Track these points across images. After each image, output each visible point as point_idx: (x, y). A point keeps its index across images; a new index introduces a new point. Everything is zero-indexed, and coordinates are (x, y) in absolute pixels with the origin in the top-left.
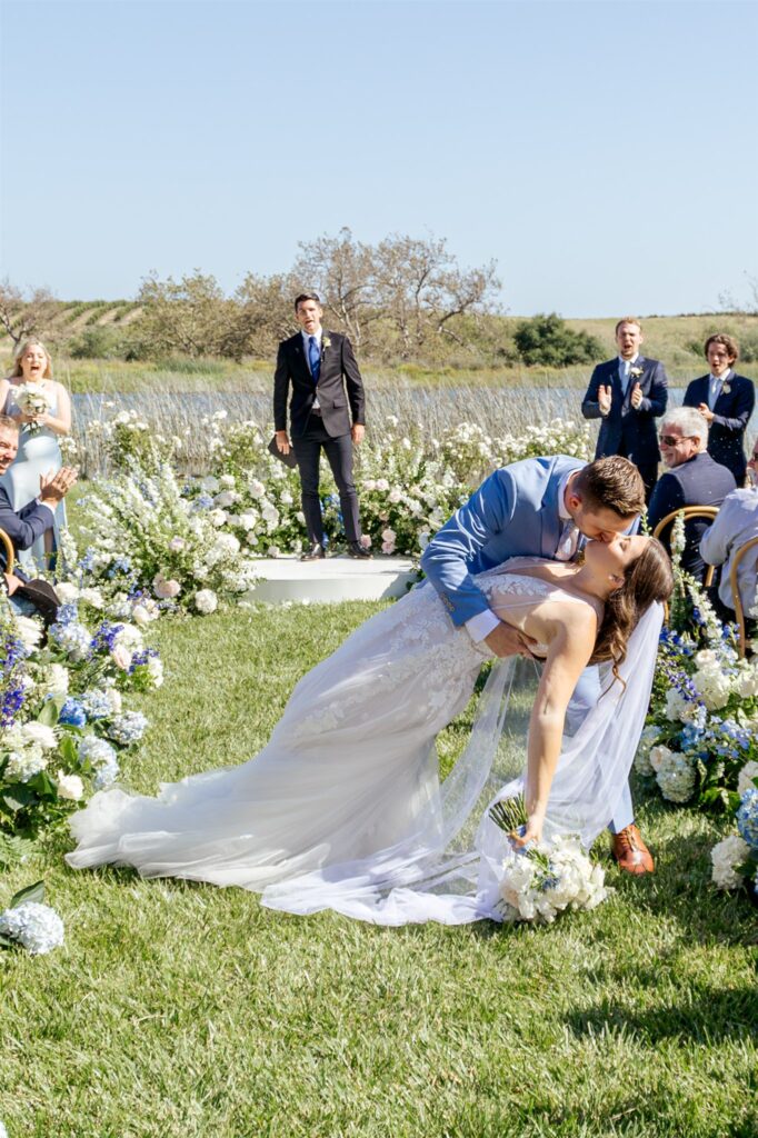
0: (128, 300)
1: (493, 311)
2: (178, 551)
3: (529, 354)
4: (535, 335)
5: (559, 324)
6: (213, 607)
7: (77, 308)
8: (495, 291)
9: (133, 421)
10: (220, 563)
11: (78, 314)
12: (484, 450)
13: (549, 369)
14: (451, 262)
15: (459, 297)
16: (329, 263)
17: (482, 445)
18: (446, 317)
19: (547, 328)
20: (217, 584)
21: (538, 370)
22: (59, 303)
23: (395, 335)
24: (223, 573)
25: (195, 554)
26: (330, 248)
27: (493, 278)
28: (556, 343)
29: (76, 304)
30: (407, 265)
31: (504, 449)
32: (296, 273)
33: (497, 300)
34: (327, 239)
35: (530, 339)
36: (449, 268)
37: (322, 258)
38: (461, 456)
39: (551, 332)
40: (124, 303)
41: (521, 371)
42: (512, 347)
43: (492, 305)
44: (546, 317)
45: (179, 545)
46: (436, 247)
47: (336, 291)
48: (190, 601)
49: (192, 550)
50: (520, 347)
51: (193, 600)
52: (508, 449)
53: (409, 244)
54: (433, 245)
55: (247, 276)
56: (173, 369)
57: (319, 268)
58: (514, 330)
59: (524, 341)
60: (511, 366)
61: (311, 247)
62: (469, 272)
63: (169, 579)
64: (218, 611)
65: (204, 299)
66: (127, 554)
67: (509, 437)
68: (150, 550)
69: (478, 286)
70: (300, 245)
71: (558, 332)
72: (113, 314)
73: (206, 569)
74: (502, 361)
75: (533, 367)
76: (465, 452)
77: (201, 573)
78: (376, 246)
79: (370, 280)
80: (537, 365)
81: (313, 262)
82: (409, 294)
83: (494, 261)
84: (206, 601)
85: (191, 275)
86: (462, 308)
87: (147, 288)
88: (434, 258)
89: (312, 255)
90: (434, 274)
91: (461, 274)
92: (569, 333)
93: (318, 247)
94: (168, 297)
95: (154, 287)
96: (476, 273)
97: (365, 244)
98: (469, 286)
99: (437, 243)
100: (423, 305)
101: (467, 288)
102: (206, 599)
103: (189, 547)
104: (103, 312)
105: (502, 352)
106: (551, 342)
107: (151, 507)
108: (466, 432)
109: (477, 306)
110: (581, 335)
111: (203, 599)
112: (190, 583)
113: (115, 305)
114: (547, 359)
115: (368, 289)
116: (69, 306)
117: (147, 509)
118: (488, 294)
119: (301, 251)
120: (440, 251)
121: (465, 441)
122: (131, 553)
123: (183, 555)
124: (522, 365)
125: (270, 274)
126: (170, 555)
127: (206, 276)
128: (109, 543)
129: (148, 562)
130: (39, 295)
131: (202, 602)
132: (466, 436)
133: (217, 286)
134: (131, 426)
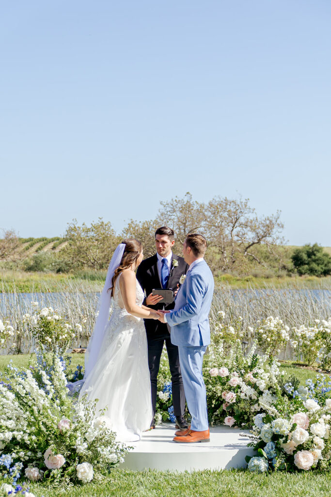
0: (59, 236)
1: (278, 242)
2: (64, 431)
3: (300, 269)
4: (305, 257)
5: (319, 250)
6: (90, 477)
7: (31, 242)
8: (280, 230)
9: (51, 314)
10: (97, 440)
11: (32, 246)
12: (285, 335)
13: (314, 278)
14: (253, 212)
15: (257, 233)
16: (179, 214)
17: (284, 331)
18: (249, 246)
19: (312, 253)
20: (94, 459)
21: (307, 279)
22: (20, 239)
23: (218, 257)
24: (99, 449)
25: (78, 434)
26: (179, 205)
27: (278, 222)
28: (317, 261)
29: (31, 239)
30: (226, 214)
31: (300, 335)
32: (158, 220)
33: (281, 235)
34: (177, 200)
35: (301, 259)
36: (251, 216)
37: (174, 211)
38: (269, 339)
39: (315, 255)
40: (58, 239)
41: (296, 279)
42: (290, 264)
43: (278, 238)
44: (311, 246)
45: (65, 426)
46: (243, 204)
47: (182, 231)
48: (73, 471)
49: (75, 430)
50: (295, 265)
51: (75, 471)
52: (302, 336)
53: (227, 202)
54: (241, 202)
55: (130, 222)
56: (85, 277)
57: (173, 217)
58: (292, 254)
59: (297, 260)
60: (290, 276)
61: (168, 204)
62: (264, 218)
63: (56, 454)
64: (93, 481)
65: (104, 236)
66: (25, 432)
67: (303, 327)
68: (43, 429)
69: (269, 228)
70: (161, 203)
71: (319, 255)
72: (51, 245)
73: (86, 445)
74: (284, 273)
75: (303, 276)
76: (272, 336)
77: (82, 448)
78: (207, 203)
79: (203, 223)
80: (306, 275)
81: (169, 213)
82: (227, 232)
83: (280, 211)
84: (85, 472)
85: (97, 222)
86: (259, 240)
87: (71, 230)
88: (242, 211)
89: (168, 209)
90: (242, 220)
91: (259, 220)
92: (326, 255)
93: (172, 205)
94: (83, 235)
95: (74, 229)
96: (268, 219)
97: (200, 202)
98: (264, 227)
99: (244, 201)
100: (235, 238)
101: (262, 228)
102: (85, 471)
103: (73, 427)
104: (46, 244)
105: (284, 267)
106: (315, 261)
107: (44, 394)
108: (273, 323)
109: (269, 239)
111: (82, 470)
112: (73, 456)
113: (53, 240)
114: (312, 271)
115: (202, 229)
116: (26, 241)
117: (42, 396)
118: (276, 232)
119: (162, 207)
120: (246, 206)
121: (272, 329)
122: (28, 431)
123: (68, 435)
124: (297, 275)
125: (143, 221)
126: (58, 433)
127: (105, 223)
128: (11, 424)
129: (40, 438)
130: (8, 234)
131: (82, 473)
132: (272, 325)
133: (111, 228)
134: (49, 318)
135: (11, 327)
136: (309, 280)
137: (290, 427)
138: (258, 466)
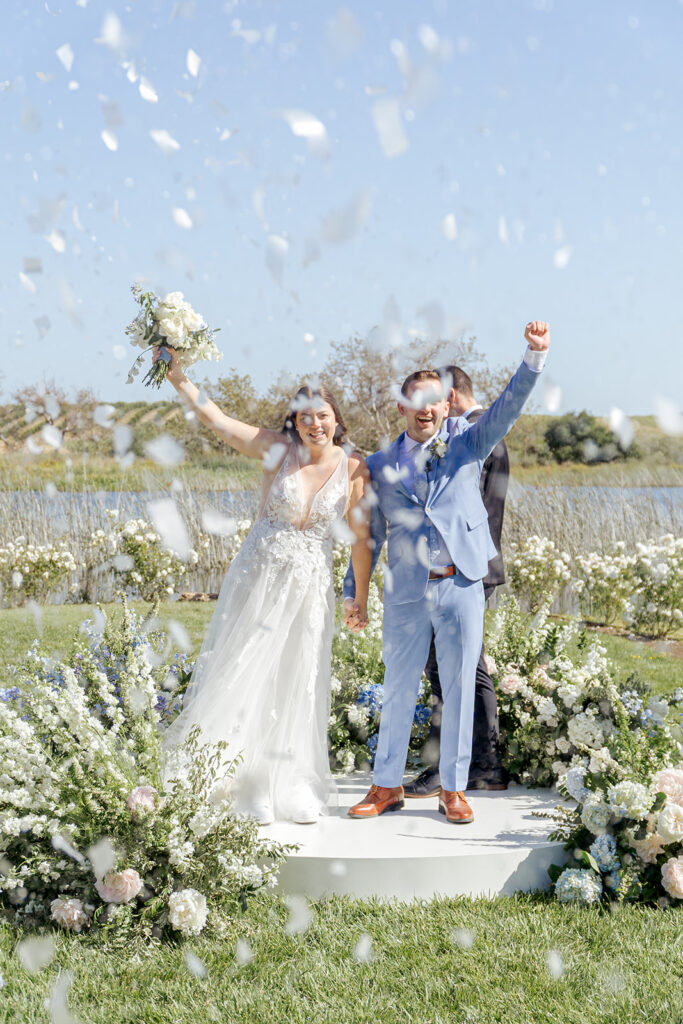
0: (166, 400)
2: (142, 815)
3: (559, 451)
4: (566, 433)
5: (589, 422)
6: (200, 923)
7: (123, 408)
10: (220, 834)
12: (560, 567)
13: (581, 467)
14: (482, 360)
15: (489, 395)
16: (360, 363)
17: (559, 563)
19: (577, 425)
20: (210, 876)
21: (570, 468)
24: (221, 858)
25: (174, 820)
26: (361, 347)
31: (590, 571)
32: (328, 372)
34: (358, 339)
35: (561, 436)
36: (479, 366)
37: (353, 357)
38: (533, 577)
39: (582, 429)
40: (164, 404)
41: (552, 467)
42: (542, 446)
44: (577, 414)
45: (143, 803)
46: (466, 346)
47: (366, 390)
48: (160, 909)
49: (167, 813)
50: (550, 445)
51: (165, 908)
52: (594, 571)
53: (439, 343)
54: (463, 344)
55: (279, 375)
56: (205, 466)
57: (351, 367)
58: (544, 429)
59: (553, 440)
60: (541, 464)
61: (343, 346)
62: (499, 370)
63: (122, 868)
64: (208, 932)
65: (238, 398)
66: (51, 815)
67: (594, 557)
68: (95, 806)
70: (332, 345)
71: (589, 428)
72: (154, 413)
73: (189, 847)
74: (533, 459)
75: (565, 464)
76: (538, 572)
77: (182, 854)
80: (569, 463)
81: (344, 361)
84: (188, 911)
85: (227, 375)
88: (464, 357)
89: (343, 354)
91: (491, 372)
92: (601, 429)
93: (349, 347)
96: (506, 371)
98: (499, 383)
99: (466, 341)
101: (497, 386)
102: (189, 908)
103: (162, 805)
104: (145, 412)
105: (532, 450)
106: (583, 439)
107: (100, 727)
108: (537, 548)
111: (182, 908)
112: (159, 869)
113: (155, 406)
114: (577, 456)
117: (96, 732)
119: (333, 350)
120: (470, 349)
121: (539, 558)
122: (60, 813)
123: (150, 824)
124: (554, 463)
126: (127, 820)
127: (241, 376)
128: (19, 797)
129: (87, 827)
130: (82, 396)
131: (180, 914)
132: (539, 551)
133: (251, 386)
135: (69, 554)
136: (574, 471)
137: (650, 801)
138: (580, 891)
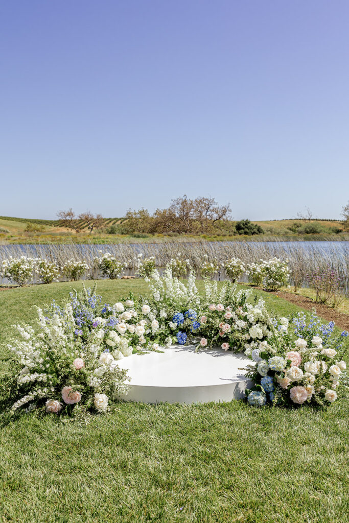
1: (229, 219)
3: (240, 231)
4: (242, 226)
5: (249, 222)
8: (230, 213)
9: (109, 257)
11: (110, 222)
13: (247, 236)
14: (216, 204)
15: (219, 215)
16: (180, 205)
17: (242, 266)
18: (215, 221)
19: (246, 223)
22: (105, 219)
23: (199, 226)
26: (181, 201)
27: (229, 209)
28: (248, 228)
29: (110, 219)
30: (203, 205)
31: (251, 268)
32: (170, 208)
33: (230, 215)
34: (180, 198)
35: (241, 226)
36: (216, 206)
37: (178, 204)
38: (233, 271)
39: (247, 225)
40: (123, 218)
42: (235, 230)
43: (229, 217)
44: (245, 220)
50: (237, 230)
52: (253, 269)
53: (204, 199)
55: (157, 209)
56: (135, 236)
57: (177, 207)
58: (235, 225)
59: (239, 227)
60: (235, 235)
61: (175, 201)
62: (222, 207)
65: (144, 216)
67: (253, 264)
69: (224, 212)
70: (172, 200)
71: (249, 225)
72: (120, 221)
74: (232, 234)
75: (241, 235)
76: (235, 269)
78: (194, 200)
79: (192, 210)
80: (243, 235)
81: (175, 205)
82: (204, 214)
83: (229, 203)
85: (141, 210)
86: (220, 218)
87: (128, 214)
88: (211, 203)
89: (175, 203)
90: (211, 208)
91: (219, 208)
92: (253, 225)
93: (177, 201)
94: (134, 216)
95: (130, 213)
96: (224, 207)
97: (191, 200)
98: (222, 211)
99: (212, 199)
100: (208, 217)
104: (117, 221)
105: (232, 231)
108: (235, 261)
109: (224, 217)
110: (256, 226)
113: (120, 219)
114: (246, 233)
115: (192, 213)
116: (108, 220)
118: (227, 213)
119: (172, 202)
120: (213, 201)
121: (235, 265)
124: (238, 235)
125: (163, 209)
127: (145, 210)
130: (98, 216)
132: (235, 262)
133: (148, 213)
134: (109, 259)
136: (244, 237)
137: (285, 363)
